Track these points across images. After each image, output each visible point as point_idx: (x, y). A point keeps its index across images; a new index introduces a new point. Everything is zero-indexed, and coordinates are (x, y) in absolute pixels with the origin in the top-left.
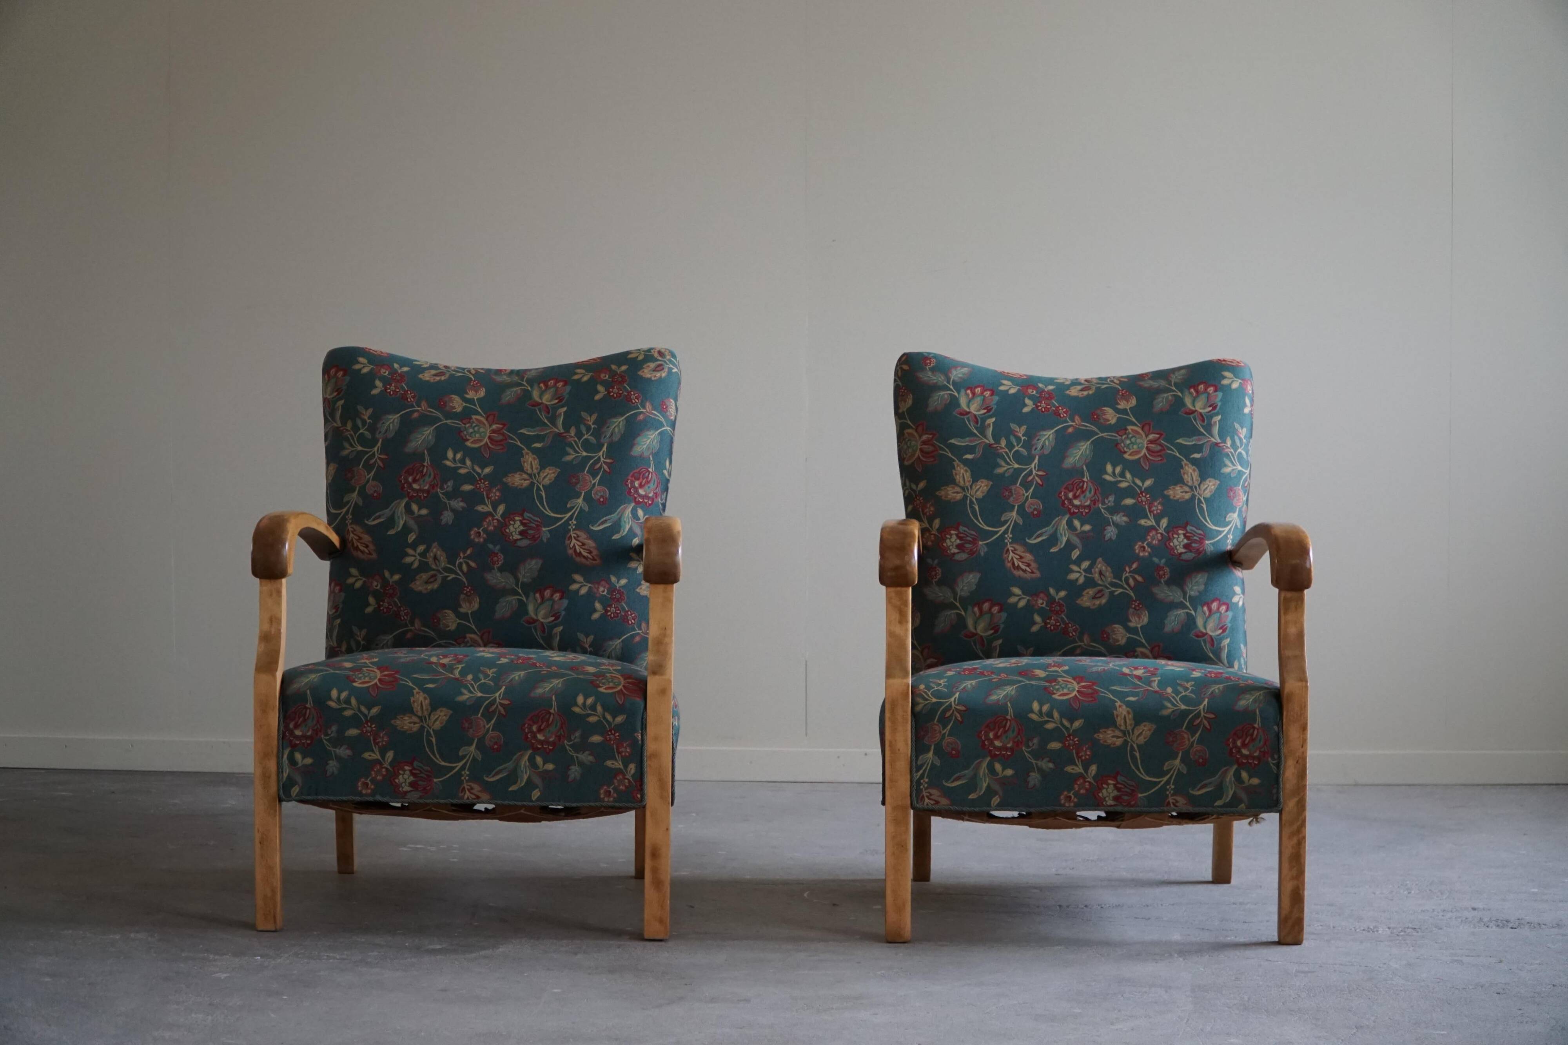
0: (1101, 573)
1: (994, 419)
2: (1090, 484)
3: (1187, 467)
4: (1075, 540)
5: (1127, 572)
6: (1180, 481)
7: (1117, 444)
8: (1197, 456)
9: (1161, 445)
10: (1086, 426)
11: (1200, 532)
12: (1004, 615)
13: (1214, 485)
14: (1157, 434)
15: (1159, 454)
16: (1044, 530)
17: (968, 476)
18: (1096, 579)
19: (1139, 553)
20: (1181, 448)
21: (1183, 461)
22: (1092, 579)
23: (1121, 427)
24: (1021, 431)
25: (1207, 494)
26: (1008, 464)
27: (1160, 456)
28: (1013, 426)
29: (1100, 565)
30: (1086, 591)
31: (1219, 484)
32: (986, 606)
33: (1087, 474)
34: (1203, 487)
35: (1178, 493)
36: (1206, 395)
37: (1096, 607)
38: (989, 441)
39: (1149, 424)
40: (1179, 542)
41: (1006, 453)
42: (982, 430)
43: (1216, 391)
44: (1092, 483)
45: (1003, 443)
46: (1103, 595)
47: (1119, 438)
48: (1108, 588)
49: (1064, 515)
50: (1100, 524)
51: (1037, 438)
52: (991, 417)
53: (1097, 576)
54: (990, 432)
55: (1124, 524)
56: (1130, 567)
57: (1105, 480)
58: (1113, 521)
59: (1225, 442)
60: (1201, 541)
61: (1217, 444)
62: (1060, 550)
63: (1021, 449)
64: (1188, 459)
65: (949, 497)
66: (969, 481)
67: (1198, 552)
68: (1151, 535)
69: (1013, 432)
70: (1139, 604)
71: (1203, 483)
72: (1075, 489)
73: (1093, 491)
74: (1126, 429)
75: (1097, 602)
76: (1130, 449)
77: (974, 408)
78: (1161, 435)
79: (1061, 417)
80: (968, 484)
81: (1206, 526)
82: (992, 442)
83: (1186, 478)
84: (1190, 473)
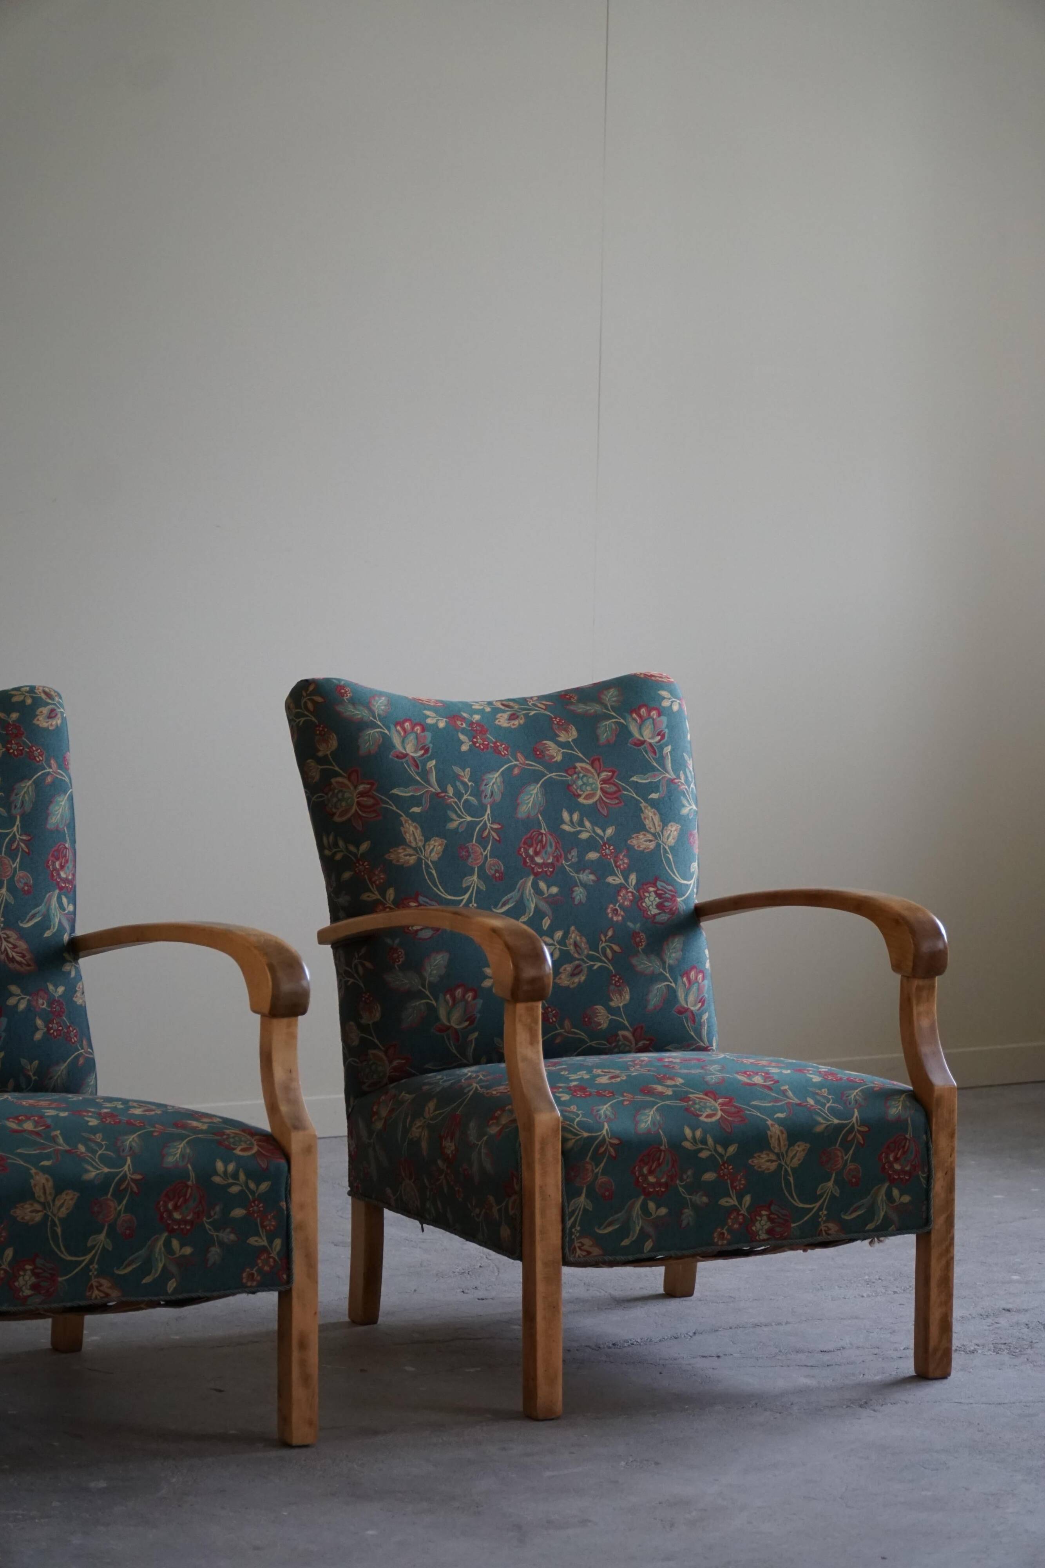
0: (576, 945)
1: (434, 762)
2: (549, 837)
3: (647, 811)
4: (544, 906)
5: (602, 941)
6: (642, 828)
7: (569, 786)
8: (654, 796)
9: (615, 785)
10: (531, 765)
11: (670, 888)
12: (480, 1002)
13: (676, 830)
14: (609, 771)
15: (615, 796)
16: (509, 896)
17: (418, 833)
18: (572, 952)
19: (612, 917)
20: (636, 786)
21: (641, 803)
22: (568, 952)
23: (568, 765)
24: (465, 775)
25: (671, 841)
26: (460, 817)
27: (617, 798)
28: (457, 769)
29: (574, 935)
30: (563, 968)
31: (681, 829)
32: (459, 992)
33: (543, 824)
34: (666, 834)
35: (641, 842)
36: (651, 720)
37: (575, 985)
38: (435, 790)
39: (599, 759)
40: (651, 901)
41: (455, 803)
42: (425, 774)
43: (659, 715)
44: (551, 835)
45: (450, 791)
46: (581, 971)
47: (570, 778)
48: (586, 962)
49: (528, 876)
50: (567, 886)
51: (485, 783)
52: (430, 759)
53: (572, 948)
54: (433, 778)
55: (592, 883)
56: (606, 936)
57: (564, 831)
58: (580, 880)
59: (679, 777)
60: (673, 899)
61: (672, 781)
62: (530, 918)
63: (469, 797)
64: (646, 800)
65: (401, 861)
66: (421, 840)
67: (672, 912)
68: (622, 895)
69: (457, 777)
70: (620, 978)
71: (665, 828)
72: (534, 842)
73: (554, 844)
74: (575, 768)
75: (576, 980)
76: (584, 792)
77: (410, 749)
78: (613, 772)
79: (502, 755)
80: (420, 844)
81: (675, 880)
82: (439, 790)
83: (648, 823)
84: (651, 817)
